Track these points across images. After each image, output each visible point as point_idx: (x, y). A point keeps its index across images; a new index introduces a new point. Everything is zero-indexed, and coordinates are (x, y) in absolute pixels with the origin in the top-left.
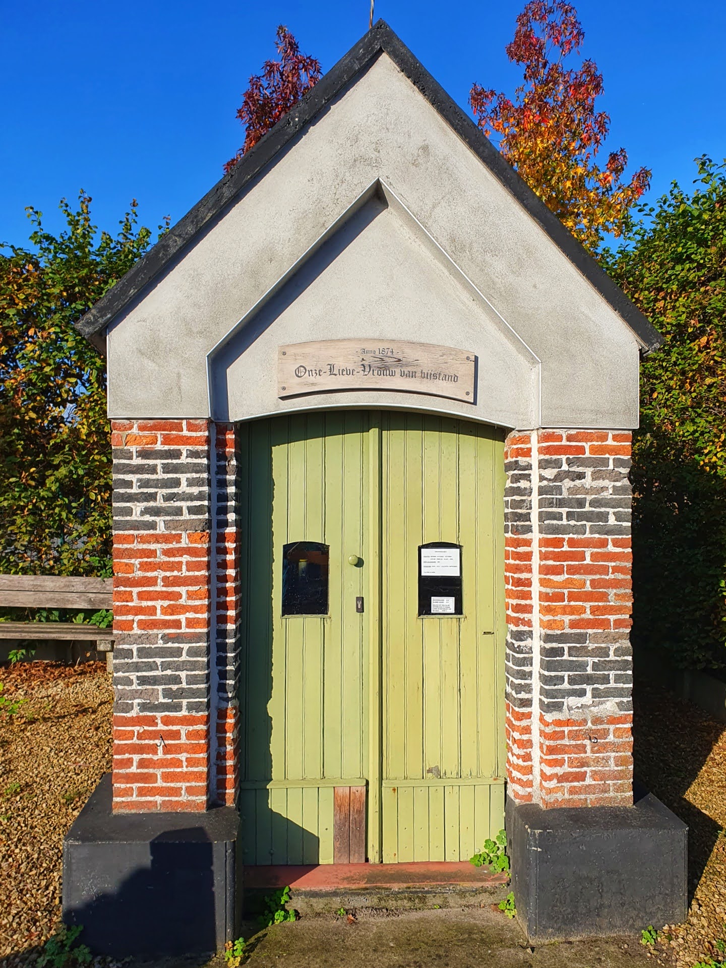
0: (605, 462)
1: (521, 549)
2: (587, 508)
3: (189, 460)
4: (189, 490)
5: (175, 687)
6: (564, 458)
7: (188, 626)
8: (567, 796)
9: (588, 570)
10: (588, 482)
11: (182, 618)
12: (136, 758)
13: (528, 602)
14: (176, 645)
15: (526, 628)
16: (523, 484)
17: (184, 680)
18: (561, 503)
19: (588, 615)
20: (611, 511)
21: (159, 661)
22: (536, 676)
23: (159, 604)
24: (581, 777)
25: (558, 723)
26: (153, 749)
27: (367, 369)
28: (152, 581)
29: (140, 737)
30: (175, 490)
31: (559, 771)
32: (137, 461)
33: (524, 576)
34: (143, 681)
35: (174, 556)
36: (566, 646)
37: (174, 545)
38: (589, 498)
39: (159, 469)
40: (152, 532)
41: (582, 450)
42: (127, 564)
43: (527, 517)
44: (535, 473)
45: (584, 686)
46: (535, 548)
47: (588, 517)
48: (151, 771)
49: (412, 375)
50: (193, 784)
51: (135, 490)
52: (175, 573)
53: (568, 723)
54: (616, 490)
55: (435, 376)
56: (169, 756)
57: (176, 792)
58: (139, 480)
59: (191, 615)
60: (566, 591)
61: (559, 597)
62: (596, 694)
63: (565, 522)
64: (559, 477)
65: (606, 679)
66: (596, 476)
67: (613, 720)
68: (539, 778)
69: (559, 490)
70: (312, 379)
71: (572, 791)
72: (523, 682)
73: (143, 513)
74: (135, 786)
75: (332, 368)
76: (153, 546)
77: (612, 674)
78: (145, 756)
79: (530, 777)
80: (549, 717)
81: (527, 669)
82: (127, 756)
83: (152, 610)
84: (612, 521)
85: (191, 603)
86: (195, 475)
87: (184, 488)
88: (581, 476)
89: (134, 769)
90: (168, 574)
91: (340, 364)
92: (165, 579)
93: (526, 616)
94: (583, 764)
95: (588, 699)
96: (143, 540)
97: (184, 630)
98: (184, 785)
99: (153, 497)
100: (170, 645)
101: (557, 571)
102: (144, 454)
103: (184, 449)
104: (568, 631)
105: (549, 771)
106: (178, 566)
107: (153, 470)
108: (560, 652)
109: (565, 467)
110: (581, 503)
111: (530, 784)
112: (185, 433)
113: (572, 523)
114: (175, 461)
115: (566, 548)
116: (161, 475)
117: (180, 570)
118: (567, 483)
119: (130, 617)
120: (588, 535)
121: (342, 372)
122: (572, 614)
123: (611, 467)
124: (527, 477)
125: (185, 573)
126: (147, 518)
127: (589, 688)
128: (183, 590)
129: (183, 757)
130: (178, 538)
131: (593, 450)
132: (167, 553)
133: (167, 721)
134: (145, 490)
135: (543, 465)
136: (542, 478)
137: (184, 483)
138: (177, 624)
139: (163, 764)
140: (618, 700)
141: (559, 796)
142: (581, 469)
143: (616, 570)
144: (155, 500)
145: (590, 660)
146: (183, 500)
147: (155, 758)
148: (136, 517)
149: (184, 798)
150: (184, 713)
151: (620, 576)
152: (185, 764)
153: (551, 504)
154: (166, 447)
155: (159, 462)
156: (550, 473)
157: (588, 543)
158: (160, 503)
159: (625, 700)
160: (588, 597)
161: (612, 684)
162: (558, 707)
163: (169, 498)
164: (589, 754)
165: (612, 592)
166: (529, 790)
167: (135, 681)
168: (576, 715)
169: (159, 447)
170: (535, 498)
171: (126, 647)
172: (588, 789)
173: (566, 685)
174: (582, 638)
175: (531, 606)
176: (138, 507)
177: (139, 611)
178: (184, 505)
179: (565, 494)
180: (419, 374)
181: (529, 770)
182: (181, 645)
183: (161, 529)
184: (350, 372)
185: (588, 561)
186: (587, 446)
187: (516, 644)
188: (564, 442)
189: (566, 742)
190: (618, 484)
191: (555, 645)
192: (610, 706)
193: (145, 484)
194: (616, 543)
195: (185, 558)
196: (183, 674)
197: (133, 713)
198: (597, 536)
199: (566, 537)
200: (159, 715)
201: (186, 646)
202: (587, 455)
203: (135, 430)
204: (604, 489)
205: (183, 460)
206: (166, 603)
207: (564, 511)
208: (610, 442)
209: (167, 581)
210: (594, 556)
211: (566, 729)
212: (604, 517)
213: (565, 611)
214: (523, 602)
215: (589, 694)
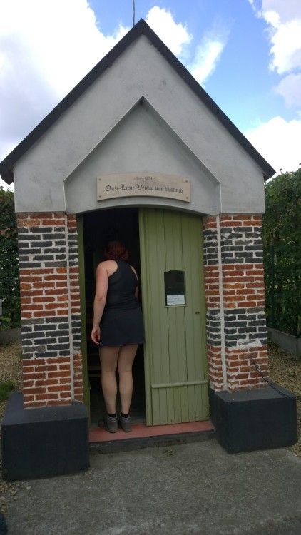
0: (251, 229)
1: (213, 272)
2: (244, 251)
3: (56, 232)
4: (56, 247)
5: (53, 344)
6: (232, 227)
7: (58, 314)
8: (240, 386)
9: (245, 279)
10: (243, 239)
11: (56, 310)
12: (35, 381)
13: (218, 296)
14: (53, 324)
15: (217, 308)
16: (213, 241)
17: (57, 341)
18: (232, 249)
19: (245, 301)
20: (254, 251)
21: (45, 332)
22: (222, 330)
23: (44, 304)
24: (246, 376)
25: (235, 351)
26: (43, 376)
27: (140, 187)
28: (40, 293)
29: (37, 370)
30: (50, 248)
31: (236, 374)
32: (30, 233)
33: (215, 284)
34: (37, 342)
35: (50, 280)
36: (236, 315)
37: (50, 274)
38: (244, 246)
39: (41, 237)
40: (39, 268)
41: (240, 224)
42: (27, 285)
43: (216, 256)
44: (219, 235)
45: (245, 334)
46: (220, 271)
47: (244, 255)
48: (42, 387)
49: (161, 189)
50: (64, 392)
51: (30, 248)
52: (51, 288)
53: (239, 351)
54: (256, 242)
55: (172, 190)
56: (52, 379)
57: (56, 396)
58: (32, 243)
59: (60, 309)
60: (235, 290)
61: (233, 293)
62: (251, 337)
63: (234, 257)
64: (231, 237)
65: (254, 330)
66: (247, 236)
67: (259, 349)
68: (226, 378)
69: (231, 242)
70: (113, 192)
71: (243, 383)
72: (217, 334)
73: (34, 259)
74: (35, 395)
75: (123, 186)
76: (39, 275)
77: (257, 327)
78: (40, 380)
79: (222, 378)
80: (231, 349)
81: (218, 327)
82: (30, 380)
83: (41, 307)
84: (255, 256)
85: (60, 302)
86: (59, 240)
87: (54, 246)
88: (240, 236)
89: (34, 387)
90: (48, 289)
91: (127, 184)
93: (217, 303)
94: (247, 370)
95: (247, 339)
96: (35, 272)
97: (57, 316)
98: (59, 392)
100: (50, 324)
101: (232, 280)
102: (33, 230)
103: (54, 227)
104: (237, 308)
105: (232, 374)
106: (52, 285)
107: (38, 238)
108: (234, 318)
109: (233, 232)
110: (241, 248)
111: (222, 381)
112: (53, 219)
113: (237, 258)
114: (49, 233)
115: (235, 270)
116: (42, 240)
117: (53, 287)
118: (234, 240)
119: (29, 311)
120: (244, 263)
121: (128, 188)
122: (239, 300)
123: (253, 231)
124: (215, 238)
125: (56, 288)
126: (36, 261)
127: (247, 334)
128: (55, 296)
129: (58, 378)
130: (52, 271)
131: (245, 224)
132: (46, 278)
133: (50, 361)
134: (34, 248)
135: (222, 231)
136: (222, 237)
137: (54, 244)
138: (53, 313)
139: (48, 383)
140: (261, 339)
141: (237, 386)
142: (240, 233)
143: (257, 279)
144: (40, 252)
145: (248, 321)
146: (54, 252)
147: (44, 380)
148: (31, 261)
149: (60, 399)
150: (59, 356)
151: (258, 282)
152: (59, 382)
153: (227, 250)
154: (44, 226)
155: (41, 234)
156: (227, 235)
157: (244, 267)
158: (42, 254)
159: (264, 339)
160: (246, 292)
161: (258, 332)
162: (234, 344)
163: (46, 251)
164: (249, 365)
165: (255, 289)
166: (222, 384)
167: (33, 343)
168: (243, 347)
169: (41, 226)
170: (219, 247)
171: (28, 326)
172: (249, 382)
173: (237, 333)
174: (243, 311)
175: (219, 298)
176: (31, 257)
177: (33, 308)
178: (55, 254)
179: (234, 245)
180: (164, 189)
181: (221, 375)
182: (56, 324)
183: (43, 267)
185: (245, 275)
186: (242, 222)
187: (213, 316)
188: (232, 220)
189: (239, 360)
190: (257, 239)
191: (232, 315)
192: (257, 342)
193: (34, 245)
194: (257, 267)
195: (56, 281)
196: (57, 338)
197: (33, 359)
198: (248, 263)
199: (235, 264)
200: (46, 359)
201: (58, 324)
202: (243, 226)
203: (29, 218)
204: (251, 241)
205: (53, 232)
206: (47, 303)
207: (233, 252)
208: (252, 220)
209: (47, 292)
210: (247, 273)
211: (238, 354)
212: (251, 254)
213: (236, 299)
214: (215, 296)
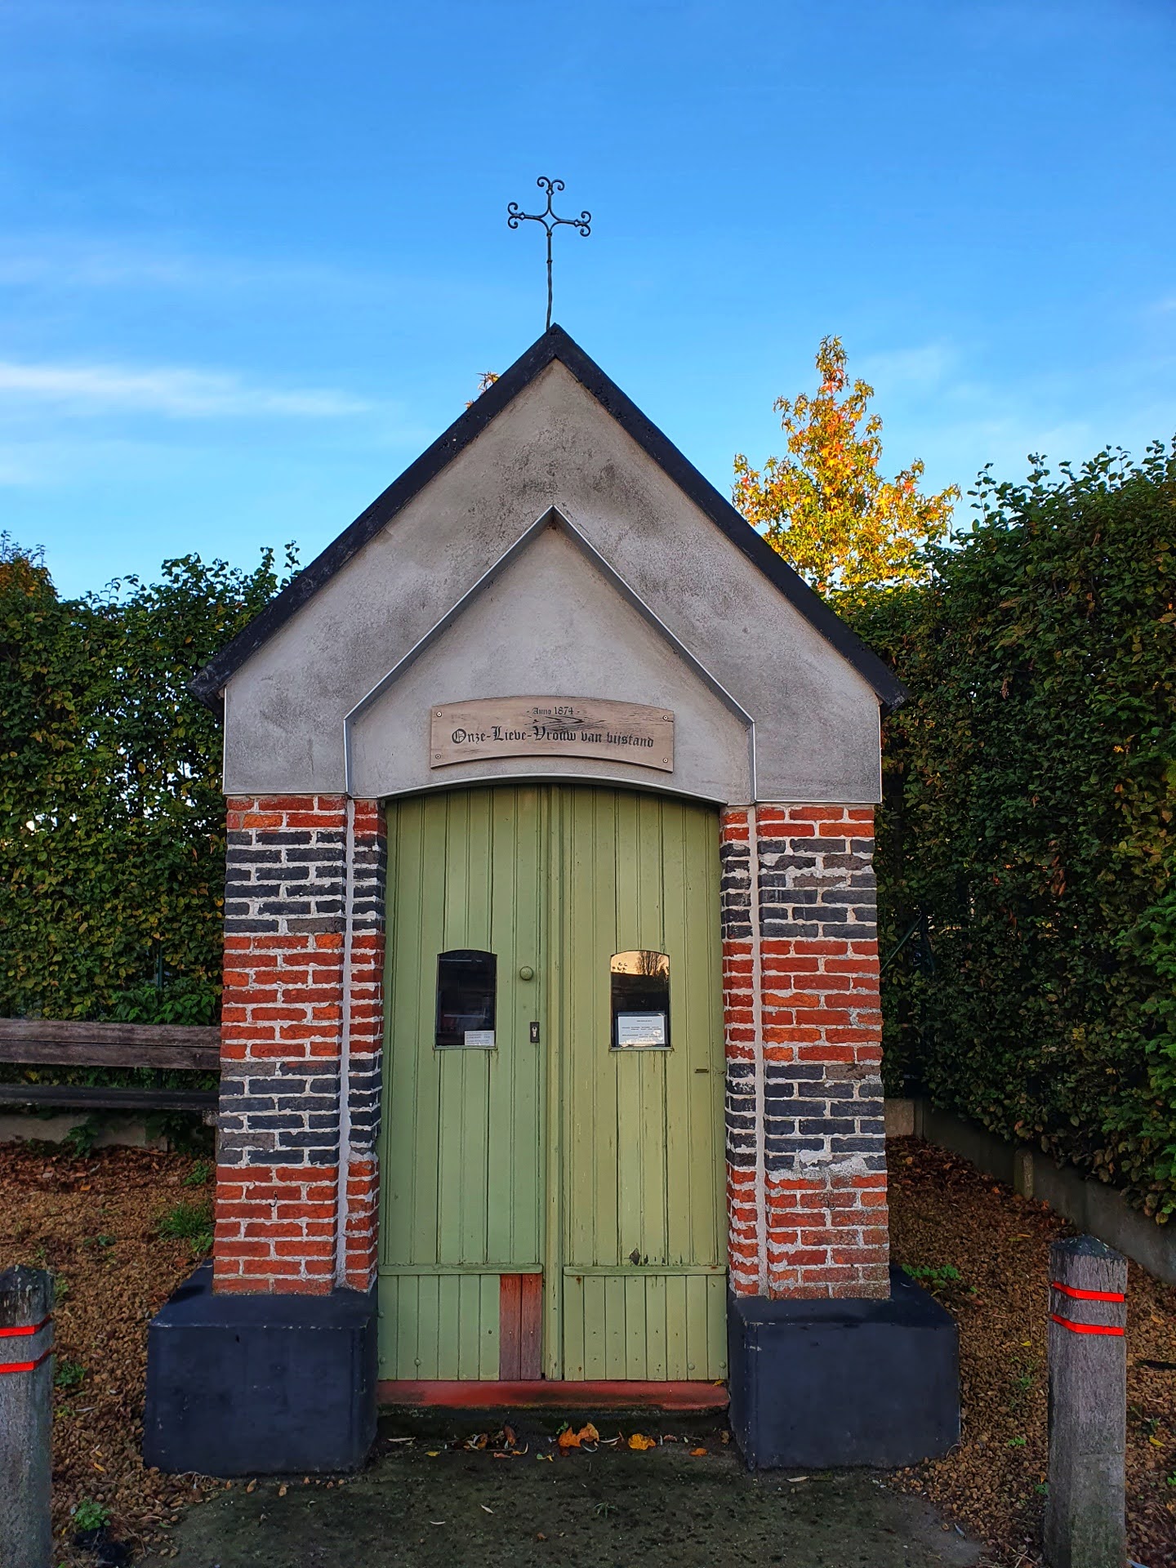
0: (840, 845)
1: (737, 957)
2: (819, 904)
3: (320, 845)
4: (319, 882)
5: (294, 1131)
6: (787, 839)
7: (313, 1053)
8: (800, 1283)
9: (822, 983)
10: (819, 870)
11: (306, 1042)
12: (244, 1222)
13: (748, 1026)
14: (298, 1077)
15: (746, 1061)
16: (739, 874)
17: (306, 1122)
18: (786, 897)
19: (823, 1043)
20: (849, 906)
21: (275, 1097)
22: (760, 1124)
23: (277, 1025)
24: (820, 1257)
25: (787, 1184)
26: (265, 1211)
27: (541, 731)
28: (271, 996)
29: (251, 1194)
30: (301, 882)
31: (790, 1248)
32: (256, 846)
33: (742, 992)
34: (255, 1122)
35: (298, 964)
36: (795, 1082)
37: (299, 950)
38: (821, 890)
39: (284, 856)
40: (271, 934)
41: (810, 830)
42: (240, 974)
43: (745, 916)
44: (753, 860)
45: (821, 1136)
46: (755, 955)
47: (820, 914)
48: (263, 1239)
49: (596, 739)
50: (315, 1258)
51: (253, 882)
52: (299, 986)
53: (801, 1184)
54: (855, 880)
55: (625, 740)
56: (286, 1221)
57: (294, 1268)
58: (258, 870)
59: (318, 1039)
60: (794, 1010)
61: (785, 1018)
62: (836, 1146)
63: (790, 921)
64: (782, 864)
65: (848, 1127)
66: (829, 863)
67: (860, 1181)
68: (765, 1261)
69: (781, 880)
70: (473, 745)
71: (808, 1276)
72: (743, 1132)
73: (261, 911)
74: (242, 1259)
75: (497, 730)
76: (272, 952)
77: (857, 1120)
78: (256, 1220)
79: (755, 1260)
80: (776, 1176)
81: (748, 1114)
82: (233, 1219)
83: (269, 1033)
84: (851, 920)
85: (316, 1023)
86: (327, 864)
87: (312, 879)
88: (811, 863)
89: (241, 1238)
90: (291, 987)
91: (507, 726)
92: (286, 993)
93: (747, 1045)
94: (821, 1239)
95: (826, 1153)
96: (261, 943)
97: (308, 1058)
98: (303, 1259)
99: (274, 890)
100: (290, 1076)
101: (783, 983)
102: (264, 838)
103: (314, 831)
104: (797, 1062)
105: (777, 1249)
106: (301, 977)
107: (276, 857)
108: (787, 1090)
109: (789, 851)
110: (811, 897)
111: (754, 1269)
112: (316, 811)
113: (800, 922)
114: (302, 847)
115: (792, 954)
116: (285, 864)
117: (305, 982)
118: (792, 872)
119: (242, 1042)
120: (821, 938)
121: (510, 736)
122: (802, 1040)
123: (848, 851)
124: (744, 865)
125: (311, 985)
126: (267, 917)
127: (827, 1139)
128: (308, 1007)
129: (303, 1221)
130: (303, 942)
131: (824, 830)
132: (289, 960)
133: (284, 1175)
134: (266, 882)
135: (762, 848)
136: (761, 865)
137: (313, 873)
138: (299, 1050)
139: (278, 1230)
140: (866, 1155)
141: (790, 1283)
142: (809, 854)
143: (858, 983)
144: (277, 894)
145: (828, 1102)
146: (311, 894)
147: (268, 1223)
148: (253, 915)
149: (304, 1275)
150: (306, 1164)
151: (864, 991)
152: (305, 1231)
153: (772, 899)
154: (293, 830)
155: (283, 848)
156: (770, 859)
157: (821, 949)
158: (283, 897)
159: (876, 1155)
160: (822, 1018)
161: (858, 1134)
162: (787, 1163)
163: (292, 892)
164: (829, 1226)
165: (854, 1012)
166: (754, 1277)
167: (246, 1123)
168: (810, 1174)
169: (283, 828)
170: (754, 891)
171: (236, 1079)
172: (827, 1274)
173: (796, 1135)
174: (816, 1072)
175: (753, 1032)
176: (255, 903)
177: (254, 1033)
178: (313, 900)
179: (790, 886)
180: (604, 738)
181: (753, 1251)
182: (304, 1078)
183: (283, 930)
184: (519, 736)
185: (821, 971)
186: (816, 825)
187: (735, 1081)
188: (787, 820)
189: (799, 1210)
190: (858, 873)
191: (781, 1081)
192: (856, 1163)
193: (264, 874)
194: (858, 949)
195: (312, 967)
196: (305, 1115)
197: (243, 1164)
198: (832, 939)
199: (792, 940)
200: (274, 1167)
201: (310, 1079)
202: (817, 836)
203: (255, 809)
204: (842, 879)
205: (313, 844)
206: (287, 1024)
207: (789, 907)
208: (846, 820)
209: (289, 996)
210: (829, 966)
211: (798, 1193)
212: (841, 915)
213: (793, 1036)
214: (742, 1026)
215: (827, 1146)
